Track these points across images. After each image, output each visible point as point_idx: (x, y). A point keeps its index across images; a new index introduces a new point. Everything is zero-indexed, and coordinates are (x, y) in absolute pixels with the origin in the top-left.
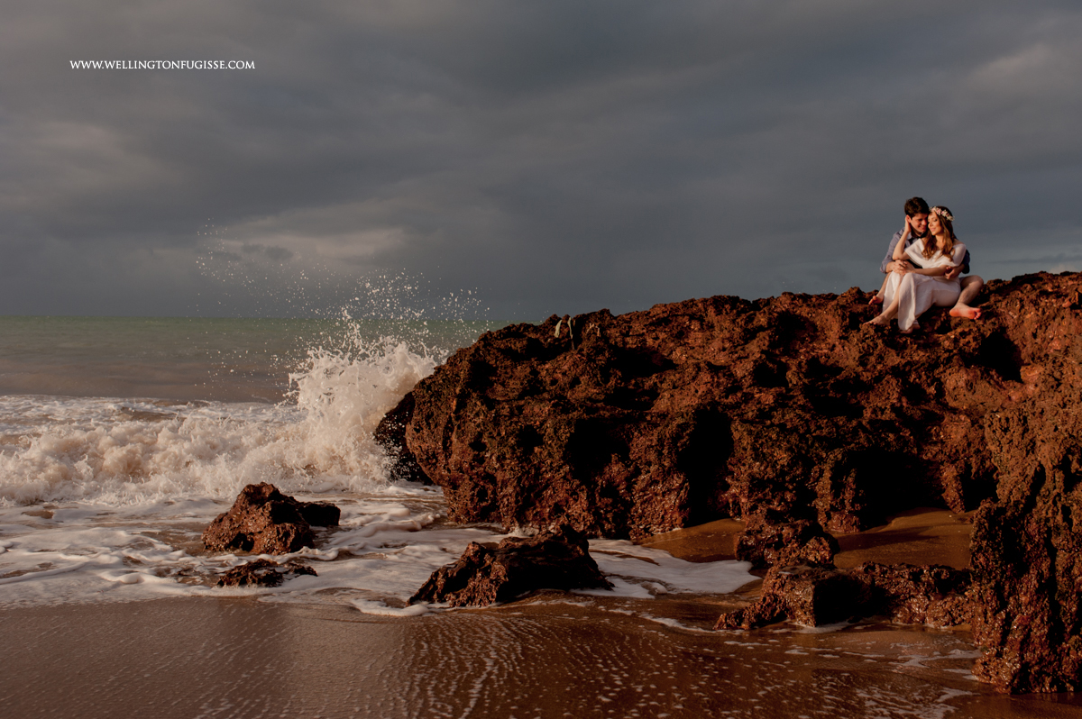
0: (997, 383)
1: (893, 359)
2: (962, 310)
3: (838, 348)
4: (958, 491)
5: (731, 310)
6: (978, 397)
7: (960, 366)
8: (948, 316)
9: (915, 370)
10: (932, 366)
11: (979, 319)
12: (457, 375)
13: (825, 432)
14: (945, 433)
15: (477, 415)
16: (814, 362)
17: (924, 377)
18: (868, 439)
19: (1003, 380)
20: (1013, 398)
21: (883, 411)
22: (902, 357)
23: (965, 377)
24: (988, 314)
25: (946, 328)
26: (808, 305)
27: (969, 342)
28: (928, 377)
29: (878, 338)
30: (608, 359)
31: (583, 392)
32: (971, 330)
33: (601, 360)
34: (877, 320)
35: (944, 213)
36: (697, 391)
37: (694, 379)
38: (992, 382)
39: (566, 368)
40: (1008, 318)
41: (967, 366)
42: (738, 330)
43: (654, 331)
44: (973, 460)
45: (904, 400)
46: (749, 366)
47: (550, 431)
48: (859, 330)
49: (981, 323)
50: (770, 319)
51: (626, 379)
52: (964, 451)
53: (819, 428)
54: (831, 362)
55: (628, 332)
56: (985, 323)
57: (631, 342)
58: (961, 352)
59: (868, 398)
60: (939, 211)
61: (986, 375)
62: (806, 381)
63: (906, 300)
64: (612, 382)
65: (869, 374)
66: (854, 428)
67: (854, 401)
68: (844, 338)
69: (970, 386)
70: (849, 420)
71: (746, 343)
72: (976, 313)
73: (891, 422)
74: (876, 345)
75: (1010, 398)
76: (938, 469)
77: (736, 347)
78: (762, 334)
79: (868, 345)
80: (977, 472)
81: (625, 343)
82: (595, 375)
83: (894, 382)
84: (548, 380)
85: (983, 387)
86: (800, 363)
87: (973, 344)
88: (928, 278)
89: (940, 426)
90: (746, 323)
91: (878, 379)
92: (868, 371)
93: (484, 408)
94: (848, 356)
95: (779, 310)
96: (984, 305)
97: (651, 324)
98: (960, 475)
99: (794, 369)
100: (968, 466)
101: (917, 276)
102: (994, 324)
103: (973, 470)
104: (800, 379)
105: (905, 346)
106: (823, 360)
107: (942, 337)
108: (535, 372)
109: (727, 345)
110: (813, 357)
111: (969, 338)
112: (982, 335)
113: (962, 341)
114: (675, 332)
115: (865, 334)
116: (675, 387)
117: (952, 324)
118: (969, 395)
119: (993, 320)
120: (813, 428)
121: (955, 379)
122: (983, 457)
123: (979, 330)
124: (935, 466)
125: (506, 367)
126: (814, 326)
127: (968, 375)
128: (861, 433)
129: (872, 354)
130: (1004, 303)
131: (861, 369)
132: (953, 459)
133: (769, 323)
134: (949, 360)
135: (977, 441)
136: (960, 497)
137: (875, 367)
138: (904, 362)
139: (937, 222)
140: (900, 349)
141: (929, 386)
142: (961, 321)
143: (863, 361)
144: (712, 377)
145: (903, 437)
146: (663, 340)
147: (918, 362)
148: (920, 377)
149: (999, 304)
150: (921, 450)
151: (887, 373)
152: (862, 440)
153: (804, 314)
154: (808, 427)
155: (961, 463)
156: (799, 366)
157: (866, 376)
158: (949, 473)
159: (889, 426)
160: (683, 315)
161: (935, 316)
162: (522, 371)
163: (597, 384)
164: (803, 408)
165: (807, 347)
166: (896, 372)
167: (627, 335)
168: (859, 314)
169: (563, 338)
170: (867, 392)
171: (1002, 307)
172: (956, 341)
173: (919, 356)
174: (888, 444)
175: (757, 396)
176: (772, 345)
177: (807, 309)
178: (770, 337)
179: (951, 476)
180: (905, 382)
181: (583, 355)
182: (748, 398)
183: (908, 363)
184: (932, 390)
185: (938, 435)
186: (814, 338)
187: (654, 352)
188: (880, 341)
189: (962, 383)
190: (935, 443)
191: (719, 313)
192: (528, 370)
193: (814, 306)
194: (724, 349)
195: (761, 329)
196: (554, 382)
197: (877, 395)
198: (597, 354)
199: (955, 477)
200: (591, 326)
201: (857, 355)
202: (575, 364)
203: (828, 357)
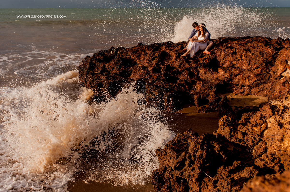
0: (212, 72)
1: (187, 66)
2: (206, 52)
3: (174, 62)
4: (197, 102)
5: (152, 49)
6: (207, 76)
7: (203, 68)
8: (203, 53)
9: (192, 69)
10: (196, 67)
11: (210, 54)
12: (87, 66)
13: (167, 87)
14: (196, 86)
15: (90, 77)
16: (168, 66)
17: (194, 70)
18: (177, 89)
19: (213, 72)
20: (215, 77)
21: (182, 81)
22: (189, 65)
23: (204, 71)
24: (212, 53)
25: (202, 56)
26: (169, 50)
27: (207, 61)
28: (195, 70)
29: (184, 60)
30: (121, 63)
31: (115, 71)
32: (208, 57)
33: (119, 63)
34: (184, 55)
35: (203, 26)
36: (139, 74)
37: (139, 71)
38: (210, 72)
39: (111, 65)
40: (217, 54)
41: (205, 68)
42: (151, 57)
43: (133, 54)
44: (202, 94)
45: (189, 76)
46: (152, 68)
47: (104, 85)
48: (180, 58)
49: (210, 55)
50: (159, 54)
51: (125, 68)
52: (200, 92)
53: (166, 86)
54: (172, 66)
55: (127, 54)
56: (211, 55)
57: (128, 57)
58: (204, 63)
59: (180, 76)
60: (202, 25)
61: (209, 70)
62: (165, 72)
63: (192, 49)
64: (122, 69)
65: (181, 70)
66: (174, 86)
67: (177, 76)
68: (176, 60)
69: (205, 73)
70: (173, 84)
71: (152, 61)
72: (209, 53)
73: (183, 84)
74: (183, 62)
75: (214, 77)
76: (193, 96)
77: (150, 62)
78: (156, 59)
79: (181, 62)
80: (202, 97)
81: (126, 57)
82: (118, 67)
83: (187, 72)
84: (107, 68)
85: (208, 73)
86: (164, 67)
87: (208, 61)
88: (199, 43)
89: (196, 85)
90: (153, 56)
91: (183, 71)
92: (181, 69)
93: (91, 76)
94: (176, 64)
95: (162, 51)
96: (212, 50)
97: (132, 53)
98: (198, 98)
99: (163, 69)
100: (200, 96)
101: (196, 43)
102: (214, 56)
103: (201, 97)
104: (164, 72)
105: (190, 62)
106: (170, 65)
107: (200, 59)
108: (104, 66)
109: (148, 61)
110: (168, 64)
111: (207, 60)
112: (210, 59)
113: (205, 60)
114: (138, 55)
115: (181, 59)
116: (134, 73)
117: (204, 55)
118: (205, 75)
119: (213, 55)
120: (164, 86)
121: (202, 71)
122: (204, 94)
123: (210, 57)
124: (193, 95)
125: (98, 64)
126: (170, 55)
127: (205, 70)
128: (175, 87)
129: (182, 64)
130: (217, 50)
131: (179, 68)
132: (197, 94)
133: (158, 56)
134: (200, 66)
135: (203, 90)
136: (198, 103)
137: (182, 68)
138: (189, 67)
139: (201, 28)
140: (189, 63)
141: (195, 72)
142: (206, 54)
143: (180, 66)
144: (143, 71)
145: (186, 88)
146: (135, 57)
147: (193, 67)
148: (193, 70)
149: (215, 50)
150: (190, 91)
151: (185, 69)
152: (176, 89)
153: (168, 52)
154: (163, 85)
155: (199, 95)
156: (164, 68)
157: (180, 70)
158: (196, 97)
159: (183, 85)
160: (140, 50)
161: (200, 53)
162: (101, 65)
163: (118, 69)
164: (163, 80)
165: (167, 62)
166: (187, 69)
167: (127, 55)
168: (181, 53)
169: (113, 54)
170: (180, 74)
171: (216, 51)
172: (203, 60)
173: (193, 65)
174: (182, 90)
175: (153, 76)
176: (158, 62)
177: (169, 51)
178: (158, 59)
179: (196, 98)
180: (190, 71)
181: (115, 62)
182: (151, 76)
183: (191, 67)
184: (196, 73)
185: (195, 87)
186: (169, 59)
187: (133, 60)
188: (184, 61)
189: (203, 72)
190: (193, 89)
191: (148, 50)
192: (103, 65)
193: (170, 50)
194: (147, 62)
195: (156, 57)
196: (109, 68)
197: (182, 75)
198: (118, 62)
199: (197, 99)
200: (119, 52)
201: (178, 65)
202: (113, 65)
203: (172, 64)
